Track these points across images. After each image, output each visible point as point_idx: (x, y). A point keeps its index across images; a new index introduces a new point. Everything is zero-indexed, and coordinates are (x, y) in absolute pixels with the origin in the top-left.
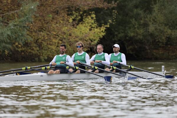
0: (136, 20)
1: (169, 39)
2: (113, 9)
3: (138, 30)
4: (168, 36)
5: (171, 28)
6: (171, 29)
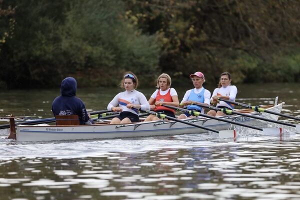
0: (43, 33)
1: (89, 59)
2: (10, 16)
3: (46, 47)
4: (88, 55)
5: (92, 44)
6: (91, 46)
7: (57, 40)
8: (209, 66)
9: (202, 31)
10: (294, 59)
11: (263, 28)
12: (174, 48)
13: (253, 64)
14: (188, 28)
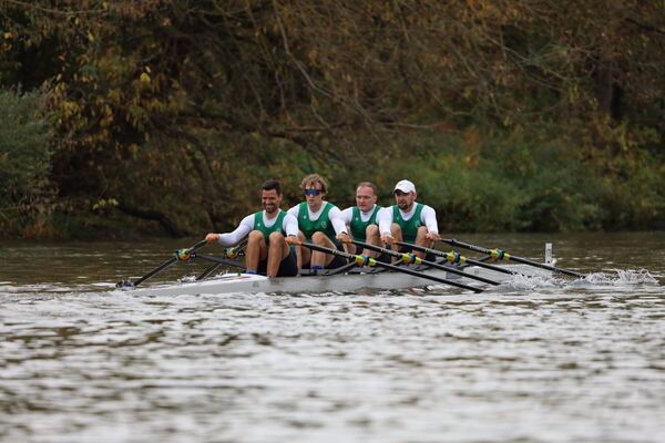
9: (176, 84)
10: (434, 167)
14: (137, 75)
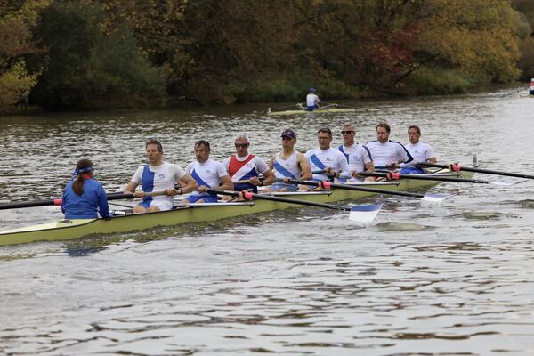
7: (83, 72)
8: (206, 90)
9: (201, 63)
10: (274, 84)
11: (250, 60)
12: (178, 76)
13: (241, 88)
14: (189, 61)
